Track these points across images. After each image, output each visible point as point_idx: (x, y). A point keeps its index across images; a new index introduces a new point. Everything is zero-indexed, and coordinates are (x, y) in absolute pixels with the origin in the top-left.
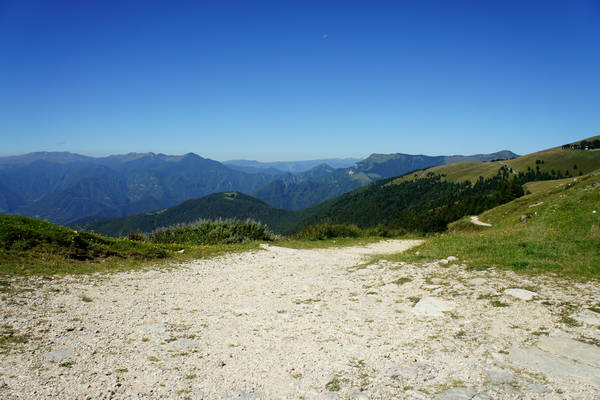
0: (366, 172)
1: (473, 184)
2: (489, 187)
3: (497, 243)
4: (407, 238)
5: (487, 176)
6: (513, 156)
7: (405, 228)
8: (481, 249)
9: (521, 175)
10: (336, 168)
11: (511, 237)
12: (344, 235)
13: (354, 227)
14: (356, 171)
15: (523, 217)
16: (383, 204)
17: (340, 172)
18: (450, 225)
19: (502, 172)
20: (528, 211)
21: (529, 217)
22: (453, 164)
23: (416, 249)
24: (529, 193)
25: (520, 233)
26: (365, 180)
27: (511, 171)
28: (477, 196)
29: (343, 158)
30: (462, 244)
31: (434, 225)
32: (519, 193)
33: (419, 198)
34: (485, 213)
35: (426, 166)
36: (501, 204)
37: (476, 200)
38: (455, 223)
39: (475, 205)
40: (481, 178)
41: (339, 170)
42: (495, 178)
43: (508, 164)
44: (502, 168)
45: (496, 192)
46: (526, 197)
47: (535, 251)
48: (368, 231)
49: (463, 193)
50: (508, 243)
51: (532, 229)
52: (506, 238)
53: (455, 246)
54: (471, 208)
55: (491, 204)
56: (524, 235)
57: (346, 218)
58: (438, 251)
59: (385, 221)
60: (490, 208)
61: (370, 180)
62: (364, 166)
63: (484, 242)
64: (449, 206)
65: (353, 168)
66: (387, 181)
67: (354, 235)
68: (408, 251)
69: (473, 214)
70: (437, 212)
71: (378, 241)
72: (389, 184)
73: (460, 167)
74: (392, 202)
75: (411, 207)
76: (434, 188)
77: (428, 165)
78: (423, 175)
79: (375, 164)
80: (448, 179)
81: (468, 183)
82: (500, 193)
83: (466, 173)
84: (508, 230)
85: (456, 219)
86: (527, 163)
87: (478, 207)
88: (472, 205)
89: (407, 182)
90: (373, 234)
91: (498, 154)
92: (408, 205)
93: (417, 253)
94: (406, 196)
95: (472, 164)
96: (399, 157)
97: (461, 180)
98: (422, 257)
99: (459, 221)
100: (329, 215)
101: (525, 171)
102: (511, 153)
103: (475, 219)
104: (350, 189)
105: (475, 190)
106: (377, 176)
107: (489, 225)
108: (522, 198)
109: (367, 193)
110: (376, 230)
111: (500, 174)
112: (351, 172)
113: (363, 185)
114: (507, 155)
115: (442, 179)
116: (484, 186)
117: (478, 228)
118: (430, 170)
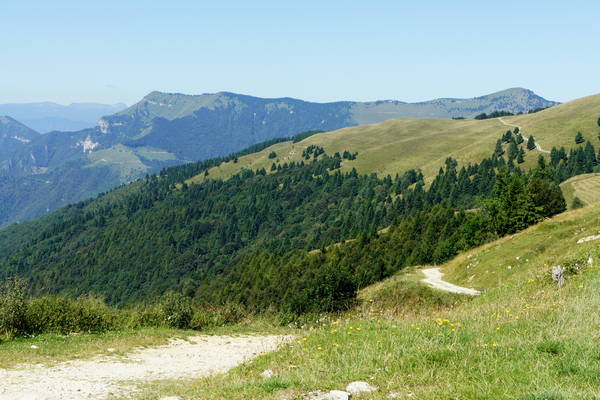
0: (133, 145)
1: (429, 180)
2: (473, 189)
3: (481, 342)
4: (245, 330)
5: (466, 158)
6: (538, 105)
7: (243, 301)
8: (438, 360)
9: (557, 155)
10: (43, 129)
11: (522, 325)
12: (65, 326)
13: (94, 304)
14: (105, 140)
15: (557, 270)
16: (182, 234)
17: (57, 143)
18: (366, 294)
19: (506, 147)
20: (570, 255)
21: (572, 272)
22: (375, 126)
23: (264, 361)
24: (577, 204)
25: (545, 315)
26: (130, 166)
27: (531, 146)
28: (438, 211)
29: (67, 104)
30: (388, 347)
31: (323, 294)
32: (552, 204)
33: (281, 219)
34: (461, 258)
35: (303, 130)
36: (502, 232)
37: (437, 224)
38: (379, 286)
39: (434, 238)
40: (451, 163)
41: (55, 135)
42: (488, 164)
43: (524, 125)
44: (507, 137)
45: (489, 202)
46: (569, 215)
47: (583, 364)
48: (134, 314)
49: (401, 205)
50: (512, 341)
51: (578, 304)
52: (506, 330)
53: (367, 350)
54: (424, 246)
55: (477, 235)
56: (554, 321)
57: (75, 277)
58: (321, 365)
59: (187, 281)
60: (472, 245)
61: (144, 168)
62: (124, 127)
63: (449, 339)
64: (366, 241)
65: (94, 133)
66: (193, 170)
67: (93, 325)
68: (244, 370)
69: (427, 260)
70: (332, 257)
71: (162, 340)
72: (199, 178)
73: (395, 133)
74: (209, 229)
75: (260, 241)
76: (323, 192)
77: (309, 127)
78: (291, 154)
79: (160, 122)
80: (360, 166)
81: (414, 177)
82: (499, 203)
83: (409, 150)
84: (514, 308)
85: (383, 274)
86: (574, 122)
87: (443, 243)
88: (425, 237)
89: (249, 174)
90: (147, 321)
91: (495, 98)
92: (253, 235)
93: (267, 374)
94: (247, 211)
95: (425, 126)
96: (225, 102)
97: (396, 169)
98: (278, 386)
99: (390, 282)
100: (22, 268)
101: (570, 146)
102: (531, 95)
103: (433, 277)
104: (85, 194)
105: (434, 197)
106: (165, 156)
107: (472, 292)
108: (559, 218)
109: (135, 204)
110: (159, 309)
111: (499, 151)
112: (88, 144)
113: (123, 181)
114: (521, 101)
115: (346, 166)
116: (459, 184)
117: (439, 301)
118: (315, 140)
